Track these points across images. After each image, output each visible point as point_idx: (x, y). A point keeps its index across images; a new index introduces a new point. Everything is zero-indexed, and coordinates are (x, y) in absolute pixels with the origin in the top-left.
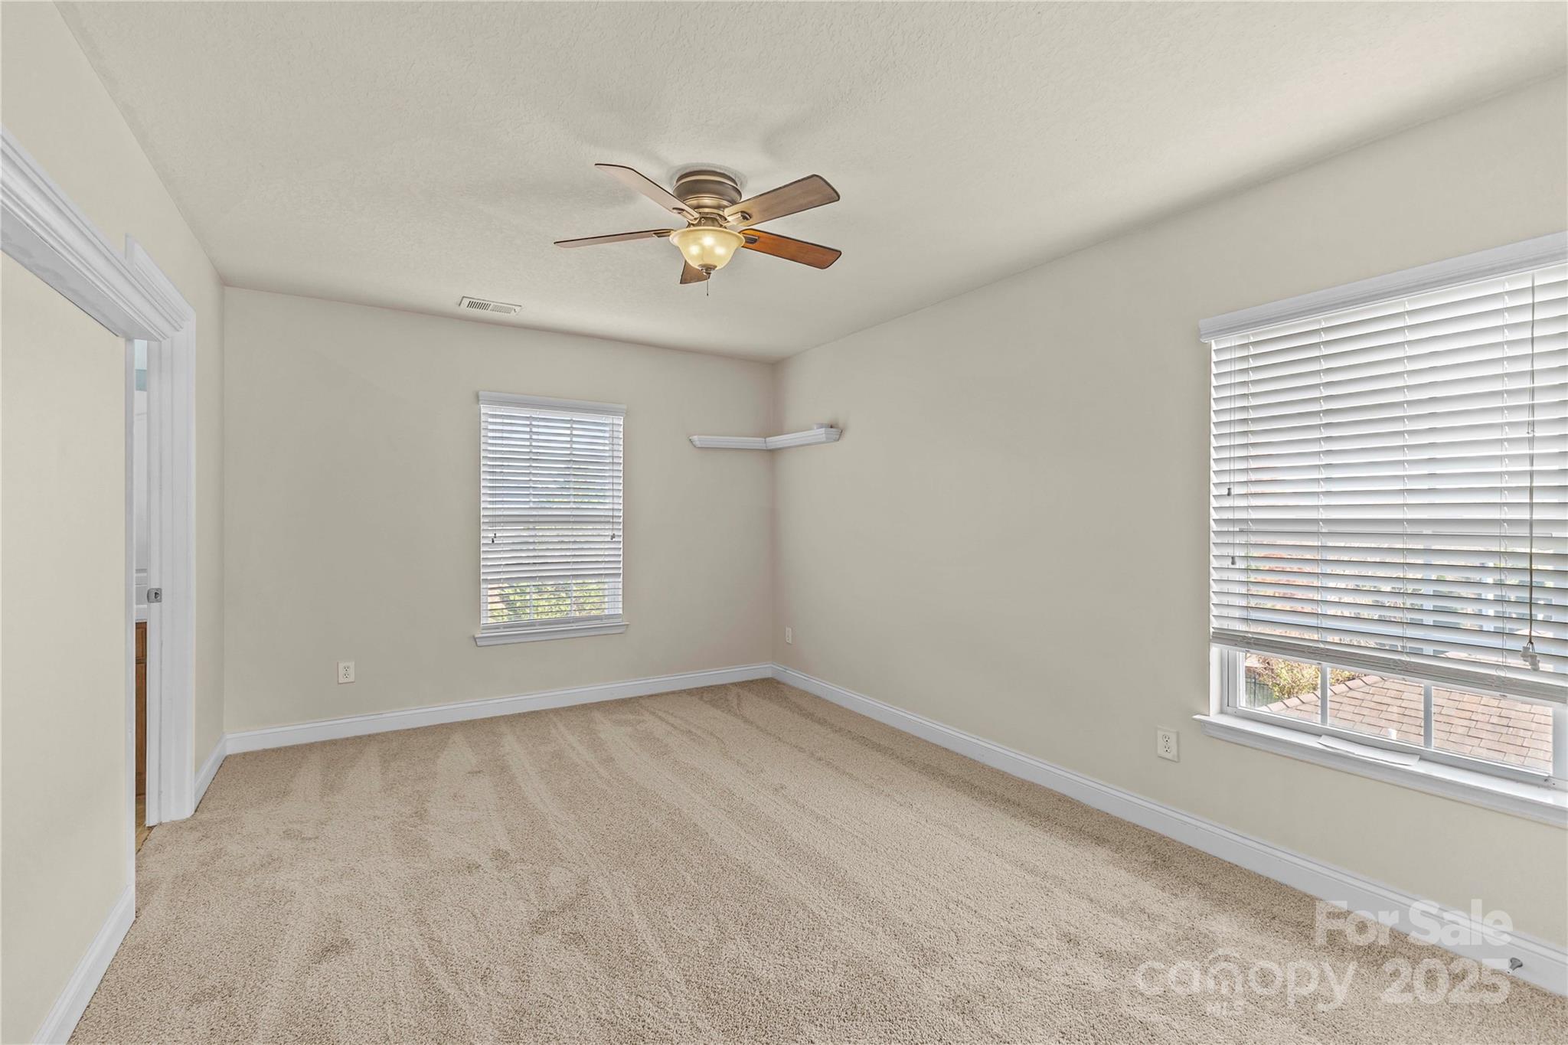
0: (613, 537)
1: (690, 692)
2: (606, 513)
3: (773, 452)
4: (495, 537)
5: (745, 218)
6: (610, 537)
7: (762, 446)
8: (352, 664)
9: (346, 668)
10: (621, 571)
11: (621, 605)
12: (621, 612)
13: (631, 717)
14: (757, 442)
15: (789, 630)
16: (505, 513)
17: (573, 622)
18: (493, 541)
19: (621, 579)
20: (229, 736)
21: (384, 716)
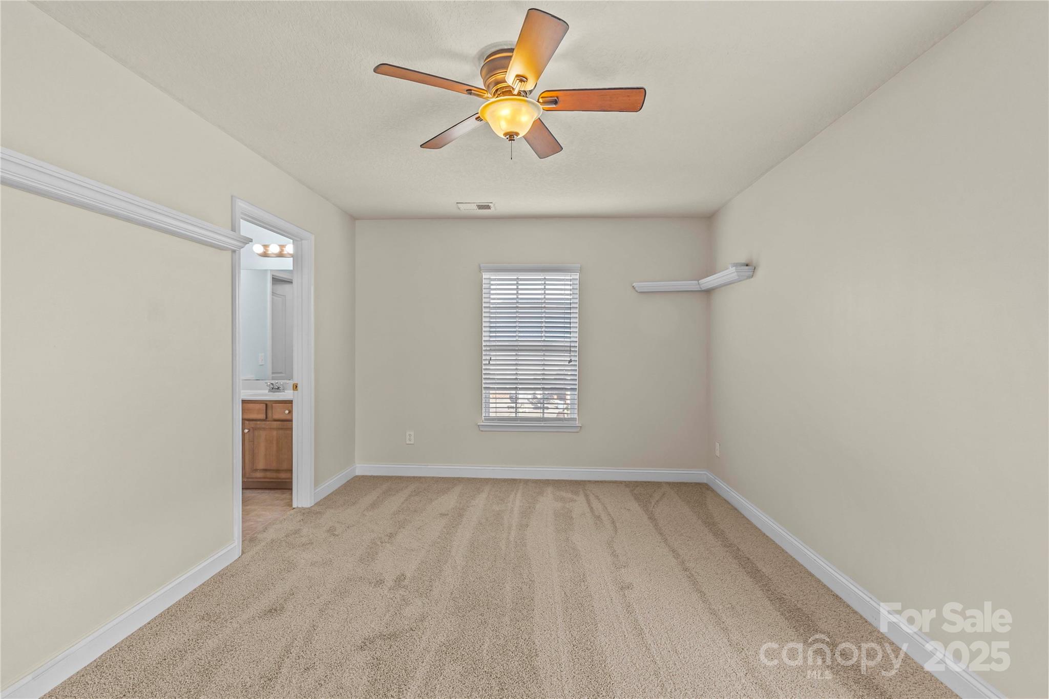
0: (570, 361)
1: (627, 484)
2: (566, 344)
3: (708, 292)
4: (491, 360)
5: (521, 81)
6: (568, 362)
7: (697, 288)
8: (412, 433)
9: (410, 435)
10: (577, 387)
11: (576, 411)
12: (576, 416)
13: (570, 495)
14: (692, 285)
15: (718, 445)
16: (497, 344)
17: (542, 421)
18: (489, 363)
19: (577, 393)
20: (357, 465)
21: (429, 467)
